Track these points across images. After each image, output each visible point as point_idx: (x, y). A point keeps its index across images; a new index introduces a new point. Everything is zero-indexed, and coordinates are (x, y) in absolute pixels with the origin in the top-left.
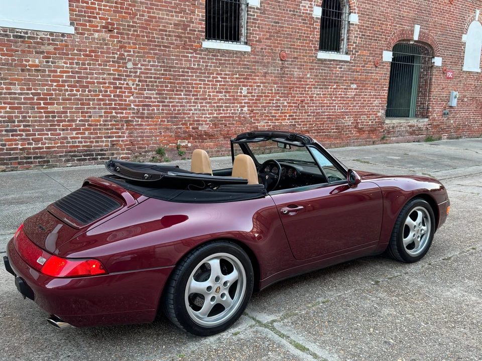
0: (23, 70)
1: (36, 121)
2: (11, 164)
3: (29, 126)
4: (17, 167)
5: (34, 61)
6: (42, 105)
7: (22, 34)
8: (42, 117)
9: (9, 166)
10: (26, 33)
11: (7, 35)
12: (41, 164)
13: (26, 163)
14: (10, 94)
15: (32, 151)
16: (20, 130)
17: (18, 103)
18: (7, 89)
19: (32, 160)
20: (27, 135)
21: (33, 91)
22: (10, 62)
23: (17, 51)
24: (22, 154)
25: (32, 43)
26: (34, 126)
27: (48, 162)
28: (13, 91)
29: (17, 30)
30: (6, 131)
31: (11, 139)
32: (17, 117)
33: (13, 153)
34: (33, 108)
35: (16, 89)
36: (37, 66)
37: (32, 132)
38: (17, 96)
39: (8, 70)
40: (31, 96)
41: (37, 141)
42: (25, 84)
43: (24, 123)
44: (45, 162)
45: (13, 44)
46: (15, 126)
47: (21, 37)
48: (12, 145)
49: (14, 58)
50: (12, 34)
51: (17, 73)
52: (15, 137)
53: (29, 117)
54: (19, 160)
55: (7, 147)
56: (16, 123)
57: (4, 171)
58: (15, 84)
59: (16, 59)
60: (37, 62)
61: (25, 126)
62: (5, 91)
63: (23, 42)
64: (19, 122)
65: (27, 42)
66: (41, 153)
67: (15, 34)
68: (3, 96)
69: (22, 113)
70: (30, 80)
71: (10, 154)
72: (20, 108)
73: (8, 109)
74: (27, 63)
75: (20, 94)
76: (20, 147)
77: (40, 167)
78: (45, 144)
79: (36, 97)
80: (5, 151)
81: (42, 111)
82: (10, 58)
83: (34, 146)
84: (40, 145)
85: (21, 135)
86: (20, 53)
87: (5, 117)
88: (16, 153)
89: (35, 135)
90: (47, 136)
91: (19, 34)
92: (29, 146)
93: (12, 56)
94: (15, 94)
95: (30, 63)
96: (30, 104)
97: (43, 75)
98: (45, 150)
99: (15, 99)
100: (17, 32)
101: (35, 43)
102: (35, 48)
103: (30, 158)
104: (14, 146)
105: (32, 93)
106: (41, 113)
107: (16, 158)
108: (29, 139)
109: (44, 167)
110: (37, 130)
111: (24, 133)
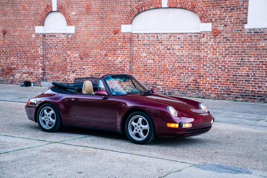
0: (256, 50)
1: (260, 77)
2: (246, 98)
3: (256, 79)
4: (248, 100)
5: (262, 44)
6: (264, 68)
7: (258, 31)
8: (263, 74)
9: (245, 99)
10: (260, 30)
11: (250, 32)
12: (261, 100)
13: (254, 99)
14: (249, 62)
15: (256, 92)
16: (252, 81)
17: (252, 67)
18: (248, 59)
19: (256, 97)
20: (255, 84)
21: (260, 60)
22: (251, 45)
23: (254, 40)
24: (251, 93)
25: (262, 35)
26: (259, 79)
27: (264, 99)
28: (250, 60)
29: (256, 29)
30: (245, 81)
31: (247, 85)
32: (251, 74)
33: (247, 93)
34: (259, 69)
35: (252, 59)
36: (264, 47)
37: (257, 82)
38: (252, 63)
39: (249, 50)
40: (259, 63)
41: (260, 87)
42: (256, 57)
43: (254, 77)
44: (262, 99)
45: (253, 36)
46: (249, 78)
47: (257, 32)
48: (247, 88)
49: (253, 43)
50: (253, 32)
51: (253, 51)
52: (249, 84)
53: (257, 74)
54: (250, 97)
55: (245, 89)
56: (250, 77)
57: (242, 101)
58: (252, 57)
59: (254, 44)
60: (264, 44)
61: (254, 79)
62: (247, 60)
63: (258, 35)
64: (252, 76)
65: (260, 35)
66: (261, 94)
67: (255, 31)
68: (246, 63)
69: (253, 72)
70: (259, 54)
71: (246, 93)
72: (253, 69)
73: (247, 70)
74: (259, 46)
75: (254, 62)
76: (251, 90)
77: (260, 102)
78: (263, 89)
79: (261, 64)
80: (244, 91)
81: (264, 71)
82: (251, 44)
83: (257, 90)
84: (261, 90)
85: (252, 83)
86: (256, 40)
87: (245, 74)
88: (249, 93)
89: (258, 84)
90: (265, 85)
91: (257, 31)
92: (255, 90)
93: (252, 42)
94: (251, 62)
95: (260, 45)
96: (259, 67)
97: (266, 52)
98: (263, 93)
99: (251, 64)
100: (256, 30)
101: (264, 35)
102: (263, 37)
103: (255, 96)
104: (248, 89)
105: (259, 62)
106: (263, 72)
107: (248, 96)
108: (255, 86)
109: (262, 102)
110: (260, 81)
111: (253, 83)
